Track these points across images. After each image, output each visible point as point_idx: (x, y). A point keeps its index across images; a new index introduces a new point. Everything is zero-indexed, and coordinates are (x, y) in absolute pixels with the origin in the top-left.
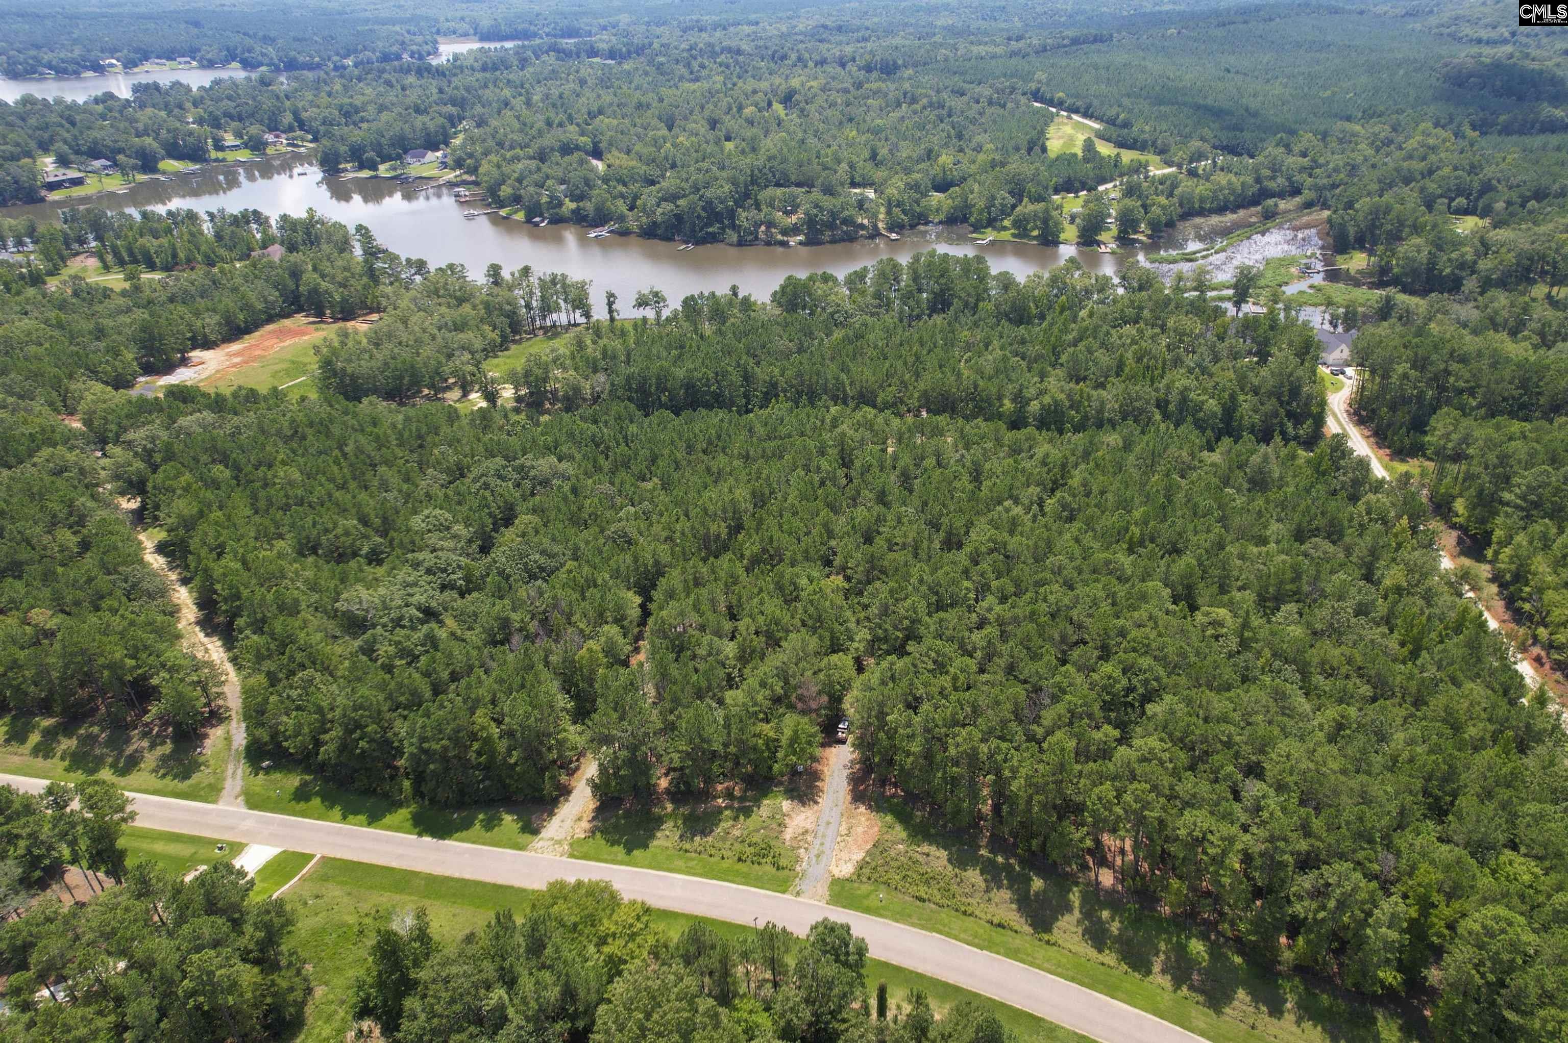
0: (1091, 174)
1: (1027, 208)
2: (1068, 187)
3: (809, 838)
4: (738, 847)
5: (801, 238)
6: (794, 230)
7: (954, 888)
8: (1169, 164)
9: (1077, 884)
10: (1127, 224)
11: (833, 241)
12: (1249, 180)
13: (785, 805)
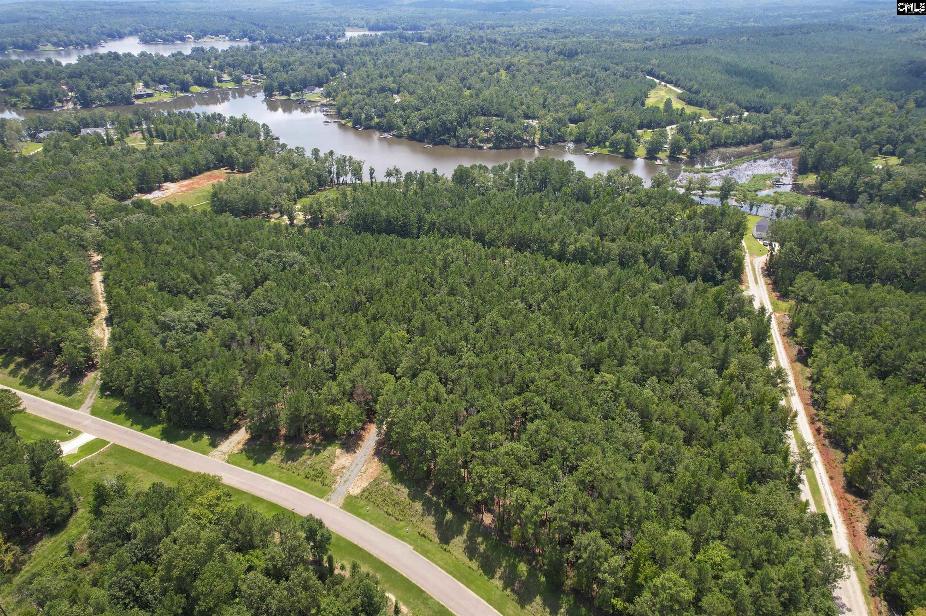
2: (649, 125)
3: (344, 471)
4: (308, 470)
5: (491, 145)
8: (713, 116)
9: (470, 519)
10: (676, 149)
11: (508, 148)
12: (758, 128)
13: (338, 451)
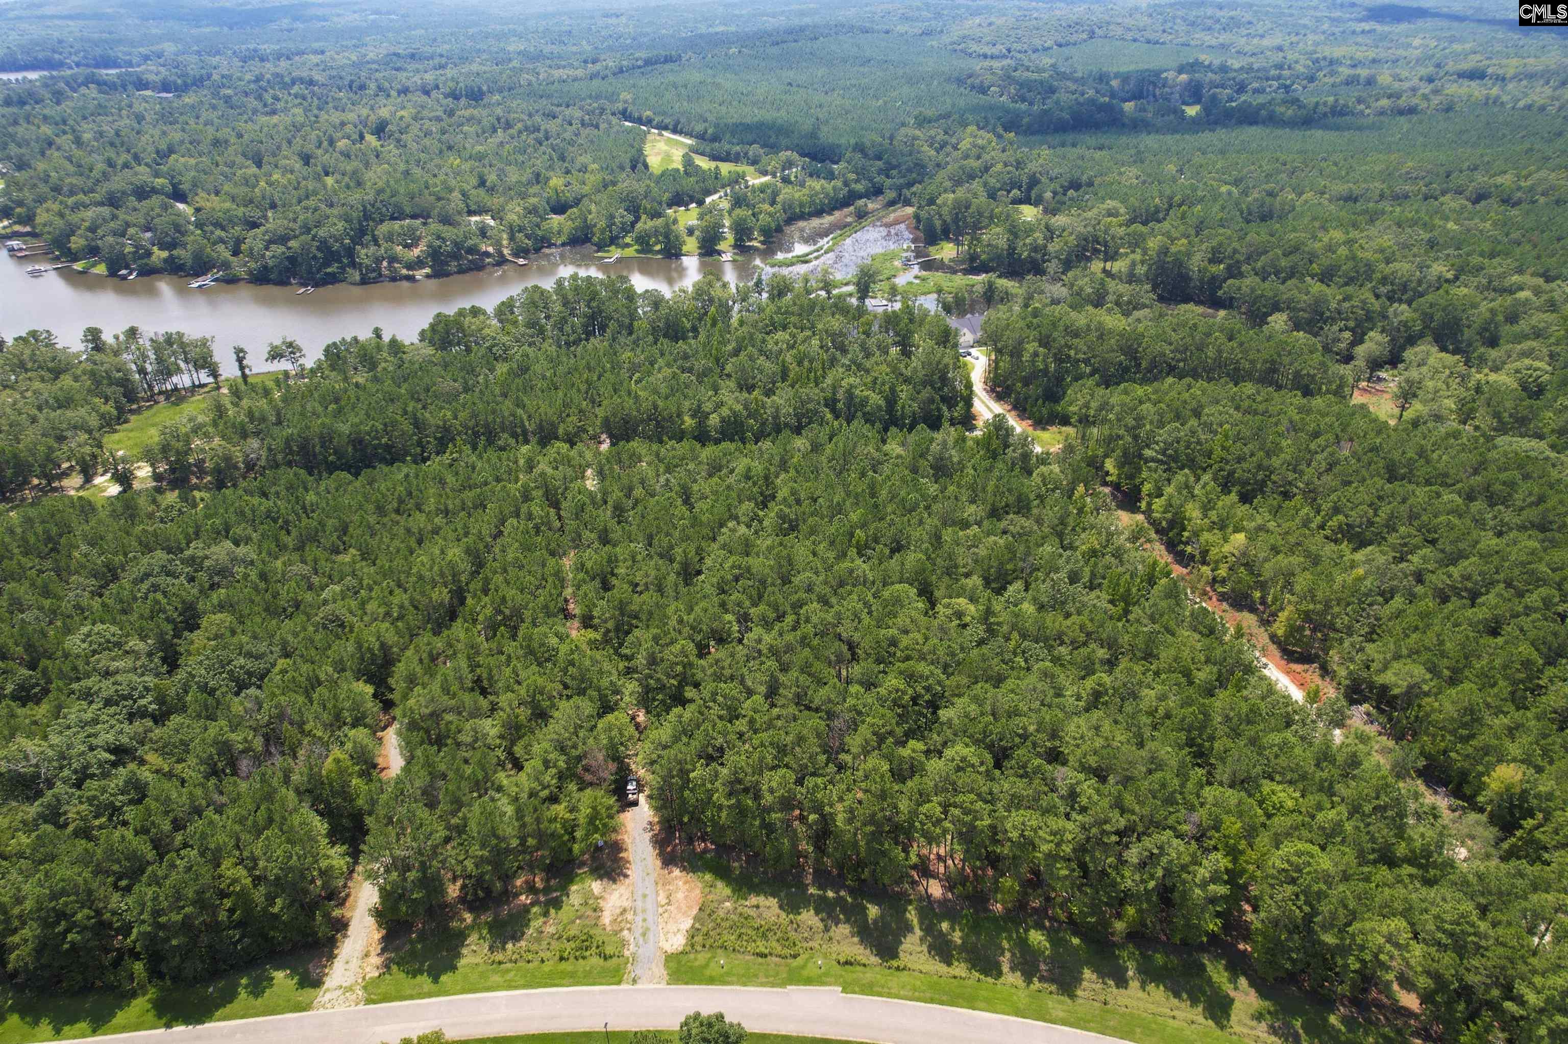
0: (697, 188)
1: (645, 224)
2: (678, 200)
3: (629, 916)
4: (555, 945)
5: (427, 270)
6: (419, 263)
7: (792, 934)
8: (765, 173)
9: (910, 902)
10: (742, 232)
11: (461, 271)
12: (839, 183)
13: (596, 886)
